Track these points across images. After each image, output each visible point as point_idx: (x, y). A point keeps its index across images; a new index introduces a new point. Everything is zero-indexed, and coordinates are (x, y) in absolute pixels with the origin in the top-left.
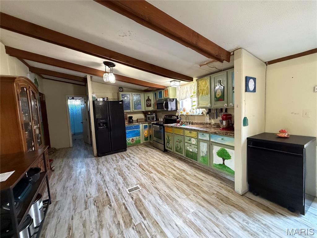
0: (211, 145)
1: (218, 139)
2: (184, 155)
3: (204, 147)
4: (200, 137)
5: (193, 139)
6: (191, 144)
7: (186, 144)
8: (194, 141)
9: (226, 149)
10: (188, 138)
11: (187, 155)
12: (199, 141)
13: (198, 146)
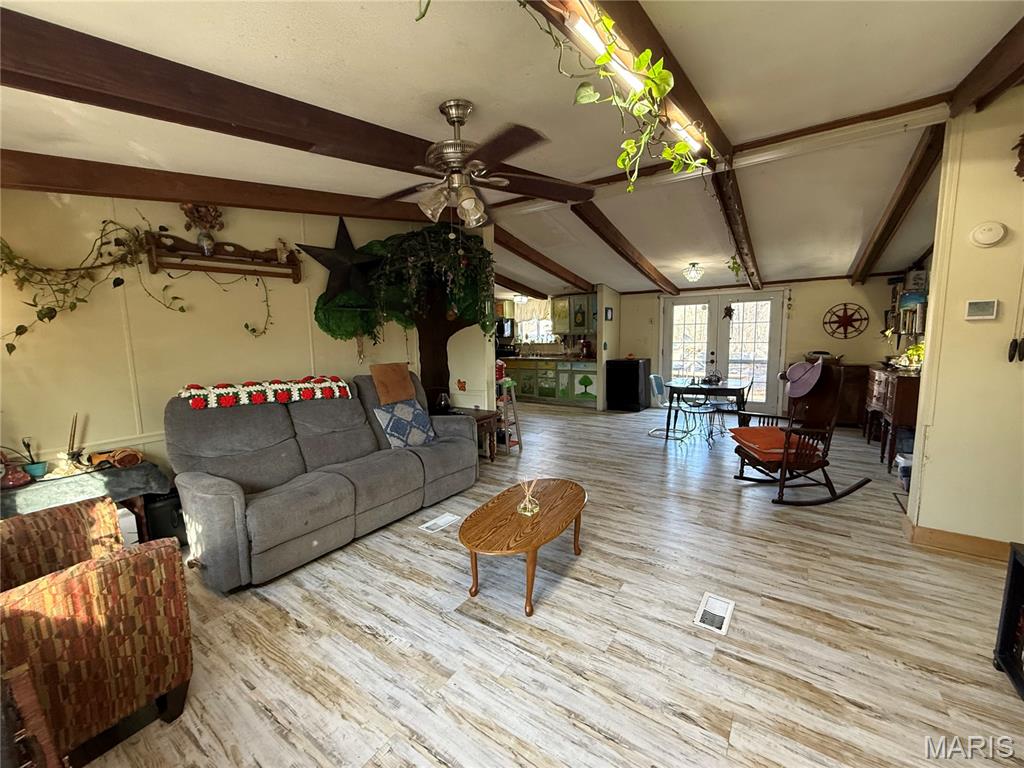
0: (572, 374)
1: (581, 367)
2: (536, 395)
3: (564, 379)
4: (559, 368)
5: (549, 372)
6: (546, 378)
7: (540, 380)
8: (551, 374)
9: (590, 376)
10: (544, 372)
11: (540, 395)
12: (557, 372)
13: (556, 379)
